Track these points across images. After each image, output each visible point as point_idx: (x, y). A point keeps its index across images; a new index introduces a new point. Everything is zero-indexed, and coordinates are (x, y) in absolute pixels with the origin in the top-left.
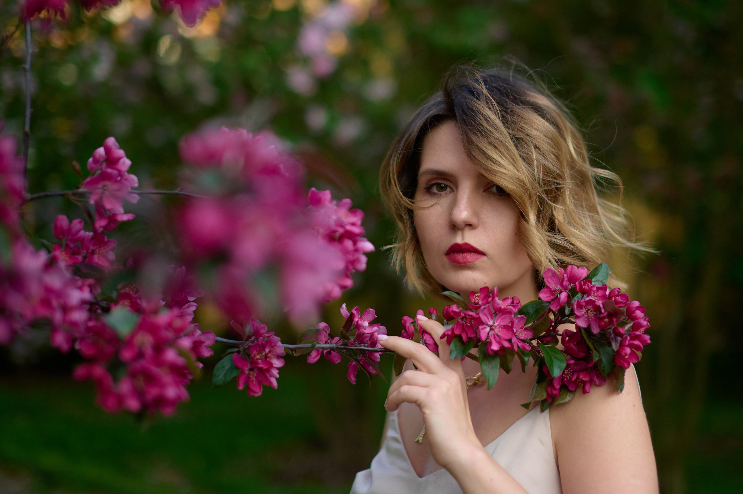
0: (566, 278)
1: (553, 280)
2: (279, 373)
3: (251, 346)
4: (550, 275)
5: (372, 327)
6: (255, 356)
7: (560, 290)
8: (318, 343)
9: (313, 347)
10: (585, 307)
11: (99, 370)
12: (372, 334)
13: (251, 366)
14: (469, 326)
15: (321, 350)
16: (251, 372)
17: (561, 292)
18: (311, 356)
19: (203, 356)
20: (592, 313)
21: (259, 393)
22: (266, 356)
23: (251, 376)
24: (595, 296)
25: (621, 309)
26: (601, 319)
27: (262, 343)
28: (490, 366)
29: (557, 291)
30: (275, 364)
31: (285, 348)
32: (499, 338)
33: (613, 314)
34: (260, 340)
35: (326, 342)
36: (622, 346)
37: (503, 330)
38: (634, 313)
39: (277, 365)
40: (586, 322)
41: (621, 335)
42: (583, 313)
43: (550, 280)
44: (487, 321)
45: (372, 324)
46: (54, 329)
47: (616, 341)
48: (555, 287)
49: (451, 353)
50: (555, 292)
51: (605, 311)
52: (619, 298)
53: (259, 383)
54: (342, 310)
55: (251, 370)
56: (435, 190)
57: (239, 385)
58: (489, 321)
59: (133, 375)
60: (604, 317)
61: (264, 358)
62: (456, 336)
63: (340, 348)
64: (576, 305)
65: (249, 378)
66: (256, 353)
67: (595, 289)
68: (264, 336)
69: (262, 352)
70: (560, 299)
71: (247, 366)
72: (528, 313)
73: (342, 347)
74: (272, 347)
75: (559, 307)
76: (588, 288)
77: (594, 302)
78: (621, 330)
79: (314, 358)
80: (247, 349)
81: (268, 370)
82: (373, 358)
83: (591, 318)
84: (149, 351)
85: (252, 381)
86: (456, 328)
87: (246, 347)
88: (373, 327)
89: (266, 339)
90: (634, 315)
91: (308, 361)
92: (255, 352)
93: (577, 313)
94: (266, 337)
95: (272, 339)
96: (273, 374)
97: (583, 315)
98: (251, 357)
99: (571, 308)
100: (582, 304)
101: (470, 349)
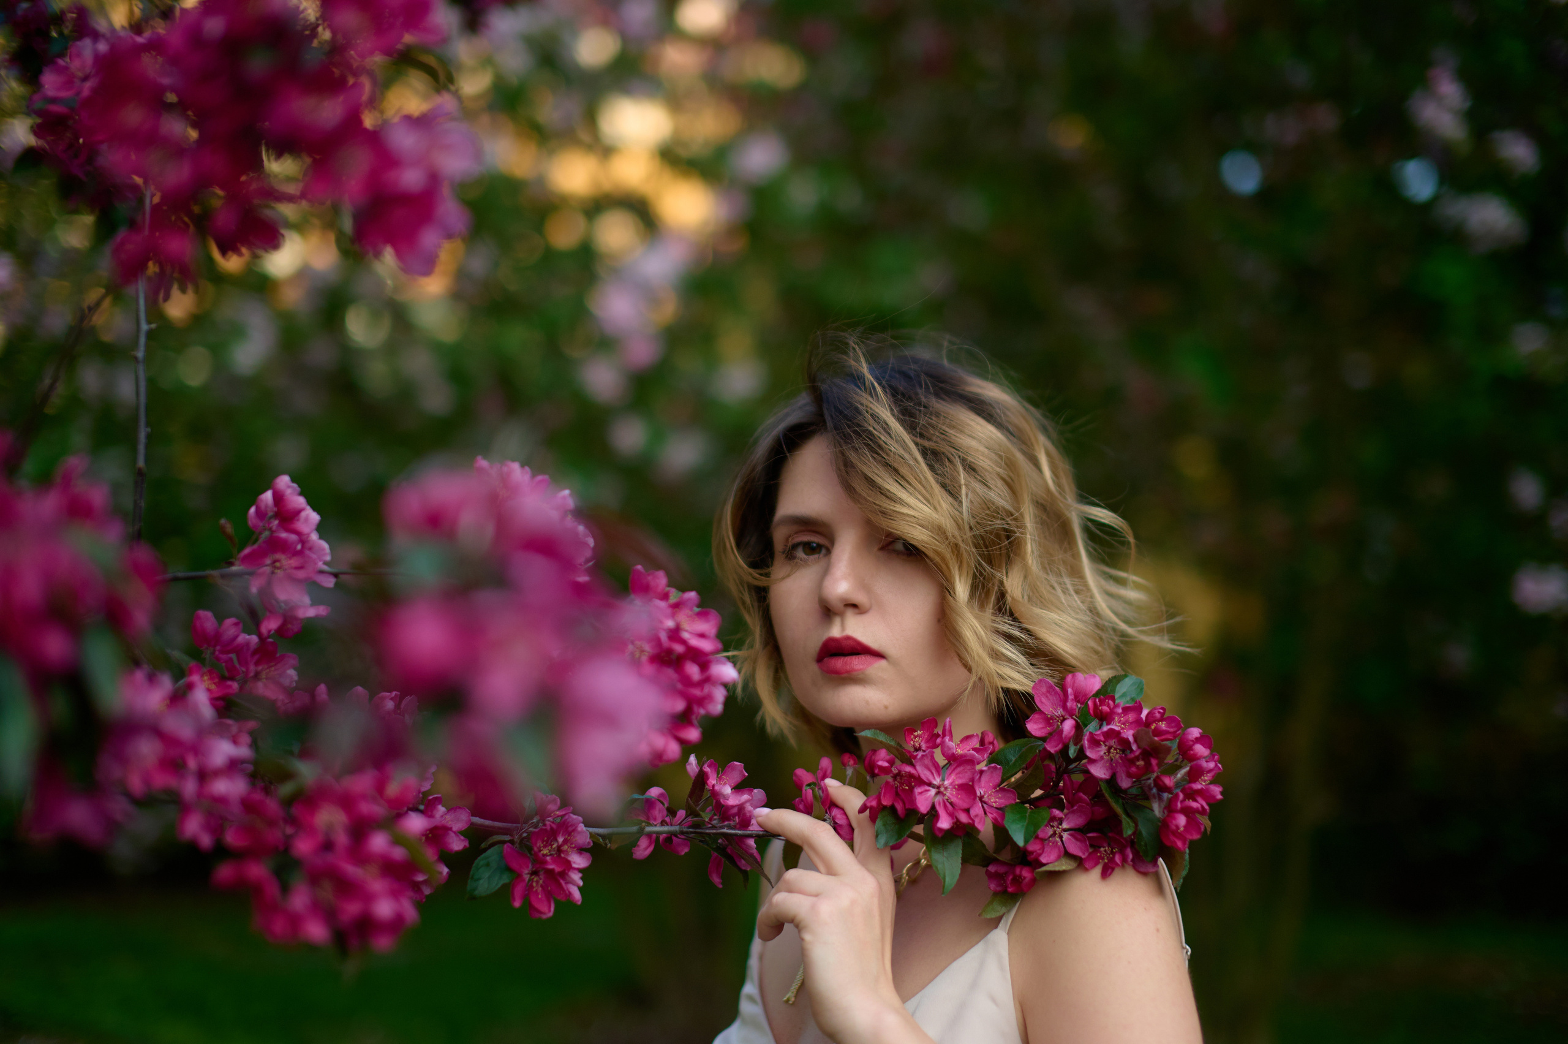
0: (1071, 695)
1: (1049, 700)
2: (582, 878)
3: (534, 833)
4: (1044, 690)
5: (740, 793)
6: (540, 851)
7: (1062, 716)
8: (650, 825)
9: (641, 831)
10: (1104, 742)
11: (259, 870)
12: (741, 807)
13: (533, 868)
14: (906, 789)
15: (654, 835)
16: (533, 877)
17: (1064, 719)
18: (638, 846)
19: (452, 850)
20: (1117, 753)
21: (549, 911)
22: (559, 850)
23: (534, 884)
24: (1122, 722)
25: (1168, 743)
26: (1132, 762)
27: (552, 828)
28: (945, 854)
29: (1057, 719)
30: (574, 863)
31: (591, 834)
32: (952, 806)
33: (1152, 753)
34: (548, 823)
35: (663, 823)
36: (1170, 809)
37: (960, 792)
38: (1192, 750)
39: (579, 864)
40: (1107, 770)
41: (1168, 790)
42: (1102, 753)
43: (1043, 700)
44: (931, 778)
45: (738, 788)
46: (185, 808)
47: (1160, 799)
48: (1054, 712)
49: (877, 836)
50: (1052, 720)
51: (1139, 747)
52: (1163, 725)
53: (549, 896)
54: (688, 767)
55: (534, 873)
56: (800, 553)
57: (514, 900)
58: (934, 778)
59: (315, 878)
60: (1137, 758)
61: (556, 854)
62: (885, 807)
63: (687, 833)
64: (1088, 741)
65: (531, 887)
66: (542, 845)
67: (1120, 711)
68: (555, 814)
69: (552, 843)
70: (1062, 731)
71: (528, 867)
72: (1008, 761)
73: (691, 830)
74: (570, 835)
75: (1060, 746)
76: (1108, 710)
77: (1119, 733)
78: (1168, 781)
79: (643, 849)
80: (525, 838)
81: (563, 875)
82: (744, 847)
83: (1117, 762)
84: (342, 839)
85: (536, 893)
86: (885, 794)
87: (525, 835)
88: (743, 794)
89: (558, 820)
90: (1192, 752)
91: (634, 856)
92: (540, 844)
93: (1089, 753)
94: (558, 816)
95: (568, 820)
96: (573, 880)
97: (1102, 758)
98: (533, 852)
99: (1078, 747)
100: (1098, 738)
101: (911, 826)
